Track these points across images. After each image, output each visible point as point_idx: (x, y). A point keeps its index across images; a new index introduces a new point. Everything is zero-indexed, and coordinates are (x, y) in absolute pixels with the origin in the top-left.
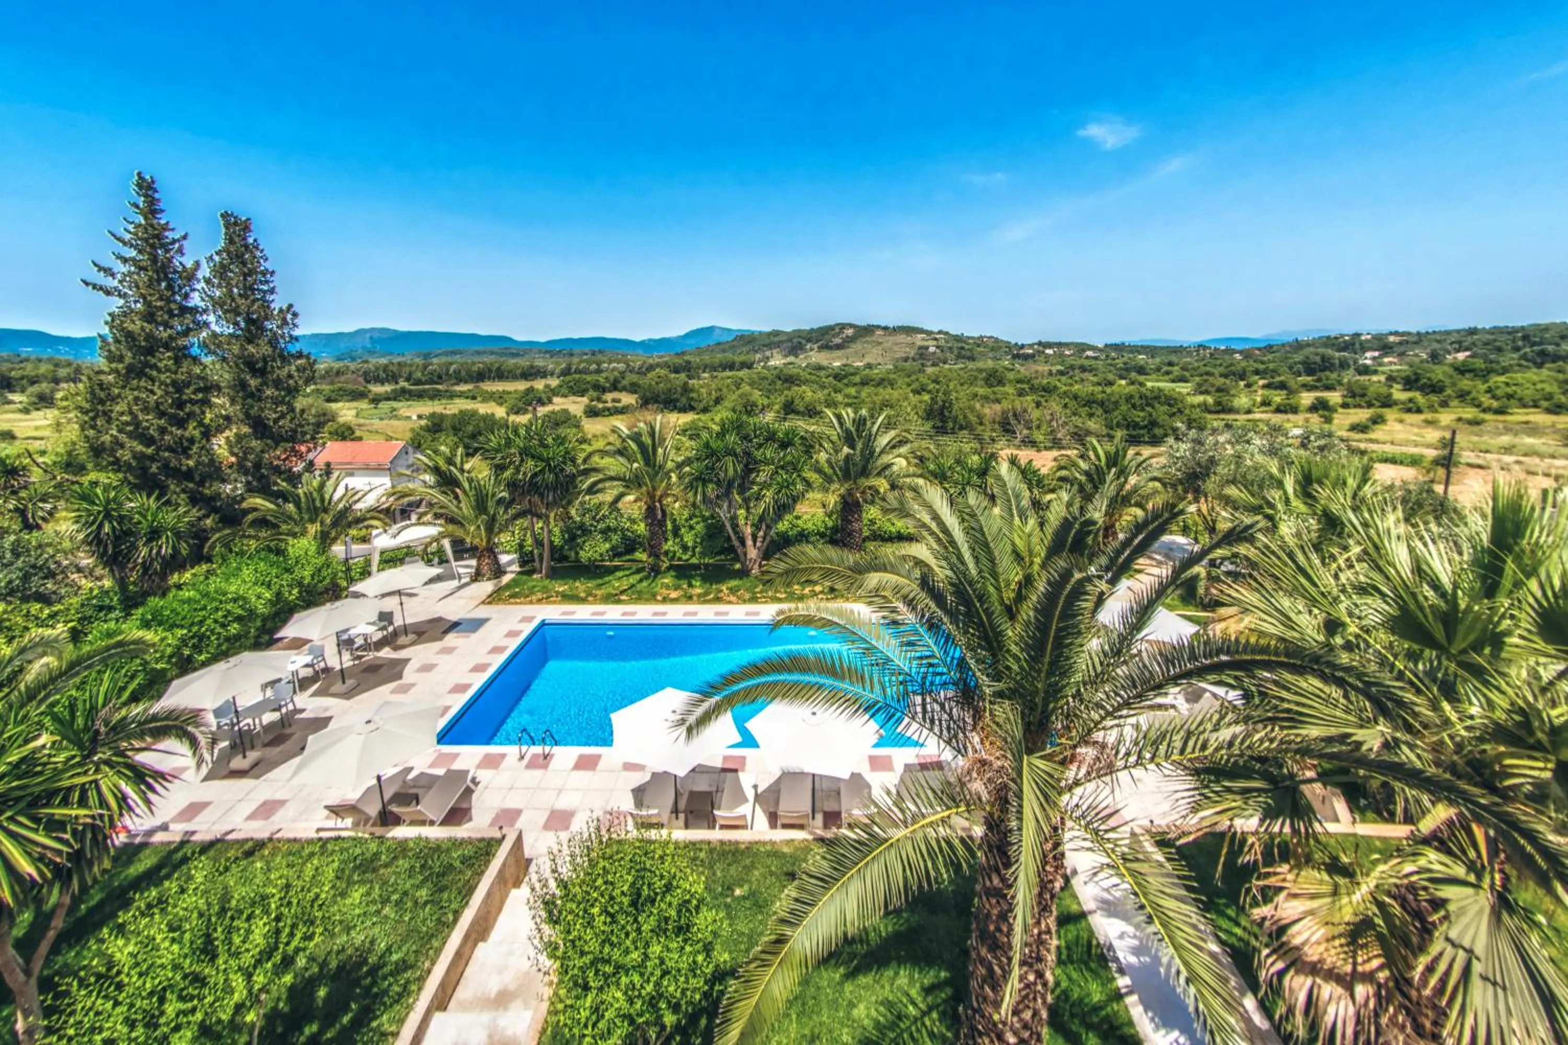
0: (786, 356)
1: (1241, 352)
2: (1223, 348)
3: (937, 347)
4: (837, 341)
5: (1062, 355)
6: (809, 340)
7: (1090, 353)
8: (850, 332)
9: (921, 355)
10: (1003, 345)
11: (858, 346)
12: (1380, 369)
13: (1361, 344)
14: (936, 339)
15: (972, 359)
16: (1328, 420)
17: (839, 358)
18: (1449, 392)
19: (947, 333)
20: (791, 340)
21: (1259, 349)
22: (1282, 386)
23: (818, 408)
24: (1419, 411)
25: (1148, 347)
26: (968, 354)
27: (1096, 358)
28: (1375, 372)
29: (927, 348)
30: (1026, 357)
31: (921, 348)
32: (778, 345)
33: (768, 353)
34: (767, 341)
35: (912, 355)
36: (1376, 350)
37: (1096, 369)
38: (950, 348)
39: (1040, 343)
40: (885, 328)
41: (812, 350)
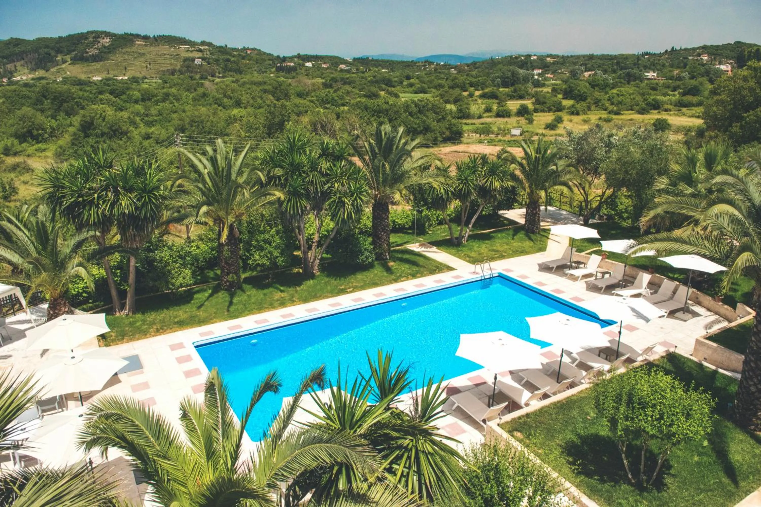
0: (33, 70)
1: (455, 67)
2: (442, 63)
3: (203, 59)
4: (93, 51)
5: (319, 68)
6: (59, 51)
7: (343, 67)
8: (106, 41)
9: (188, 67)
10: (267, 58)
11: (118, 57)
12: (546, 82)
13: (531, 63)
14: (200, 51)
15: (239, 71)
16: (531, 121)
17: (98, 71)
18: (589, 100)
19: (210, 44)
20: (36, 50)
21: (468, 65)
22: (493, 96)
23: (124, 128)
24: (578, 114)
25: (388, 61)
26: (235, 66)
27: (348, 71)
28: (544, 85)
29: (193, 60)
30: (289, 70)
31: (186, 60)
32: (21, 56)
33: (10, 67)
34: (6, 52)
35: (178, 67)
36: (539, 69)
37: (354, 82)
38: (217, 60)
39: (299, 56)
40: (146, 38)
41: (64, 62)
